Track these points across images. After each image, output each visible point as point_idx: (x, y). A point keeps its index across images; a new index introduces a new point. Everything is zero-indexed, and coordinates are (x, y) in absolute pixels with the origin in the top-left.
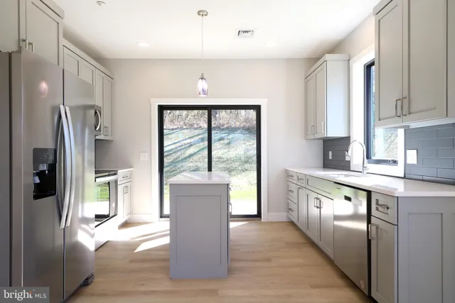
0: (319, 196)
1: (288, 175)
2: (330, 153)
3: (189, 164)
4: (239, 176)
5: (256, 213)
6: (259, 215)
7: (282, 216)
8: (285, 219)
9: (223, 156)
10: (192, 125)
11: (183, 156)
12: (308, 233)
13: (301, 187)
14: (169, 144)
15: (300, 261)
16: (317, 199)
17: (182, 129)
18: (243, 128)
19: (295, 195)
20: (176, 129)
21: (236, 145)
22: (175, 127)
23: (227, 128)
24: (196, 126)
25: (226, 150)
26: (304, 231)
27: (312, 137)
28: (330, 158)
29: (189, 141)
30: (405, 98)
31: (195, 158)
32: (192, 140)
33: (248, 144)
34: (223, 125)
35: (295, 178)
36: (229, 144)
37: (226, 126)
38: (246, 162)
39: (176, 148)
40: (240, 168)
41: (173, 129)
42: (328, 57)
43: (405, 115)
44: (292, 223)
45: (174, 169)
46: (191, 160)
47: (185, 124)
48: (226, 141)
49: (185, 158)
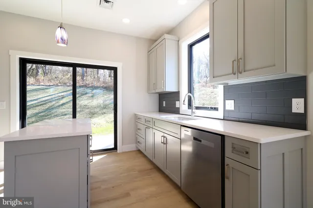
0: (165, 135)
1: (137, 118)
2: (164, 102)
3: (61, 110)
4: (100, 117)
5: (113, 147)
6: (115, 148)
7: (132, 147)
8: (134, 149)
9: (89, 105)
10: (65, 84)
11: (57, 104)
12: (154, 161)
13: (148, 127)
14: (46, 95)
15: (153, 189)
16: (164, 137)
17: (57, 85)
18: (102, 87)
19: (143, 132)
20: (52, 85)
21: (97, 97)
22: (51, 84)
23: (92, 87)
24: (68, 84)
25: (90, 101)
26: (152, 160)
27: (154, 91)
28: (164, 105)
29: (63, 94)
30: (241, 59)
31: (66, 106)
32: (65, 93)
33: (106, 97)
34: (89, 84)
35: (143, 120)
36: (92, 96)
37: (90, 85)
38: (104, 108)
39: (52, 98)
40: (100, 112)
41: (50, 86)
42: (166, 36)
43: (241, 73)
44: (139, 151)
45: (48, 114)
46: (64, 107)
47: (60, 83)
48: (90, 95)
49: (59, 106)
